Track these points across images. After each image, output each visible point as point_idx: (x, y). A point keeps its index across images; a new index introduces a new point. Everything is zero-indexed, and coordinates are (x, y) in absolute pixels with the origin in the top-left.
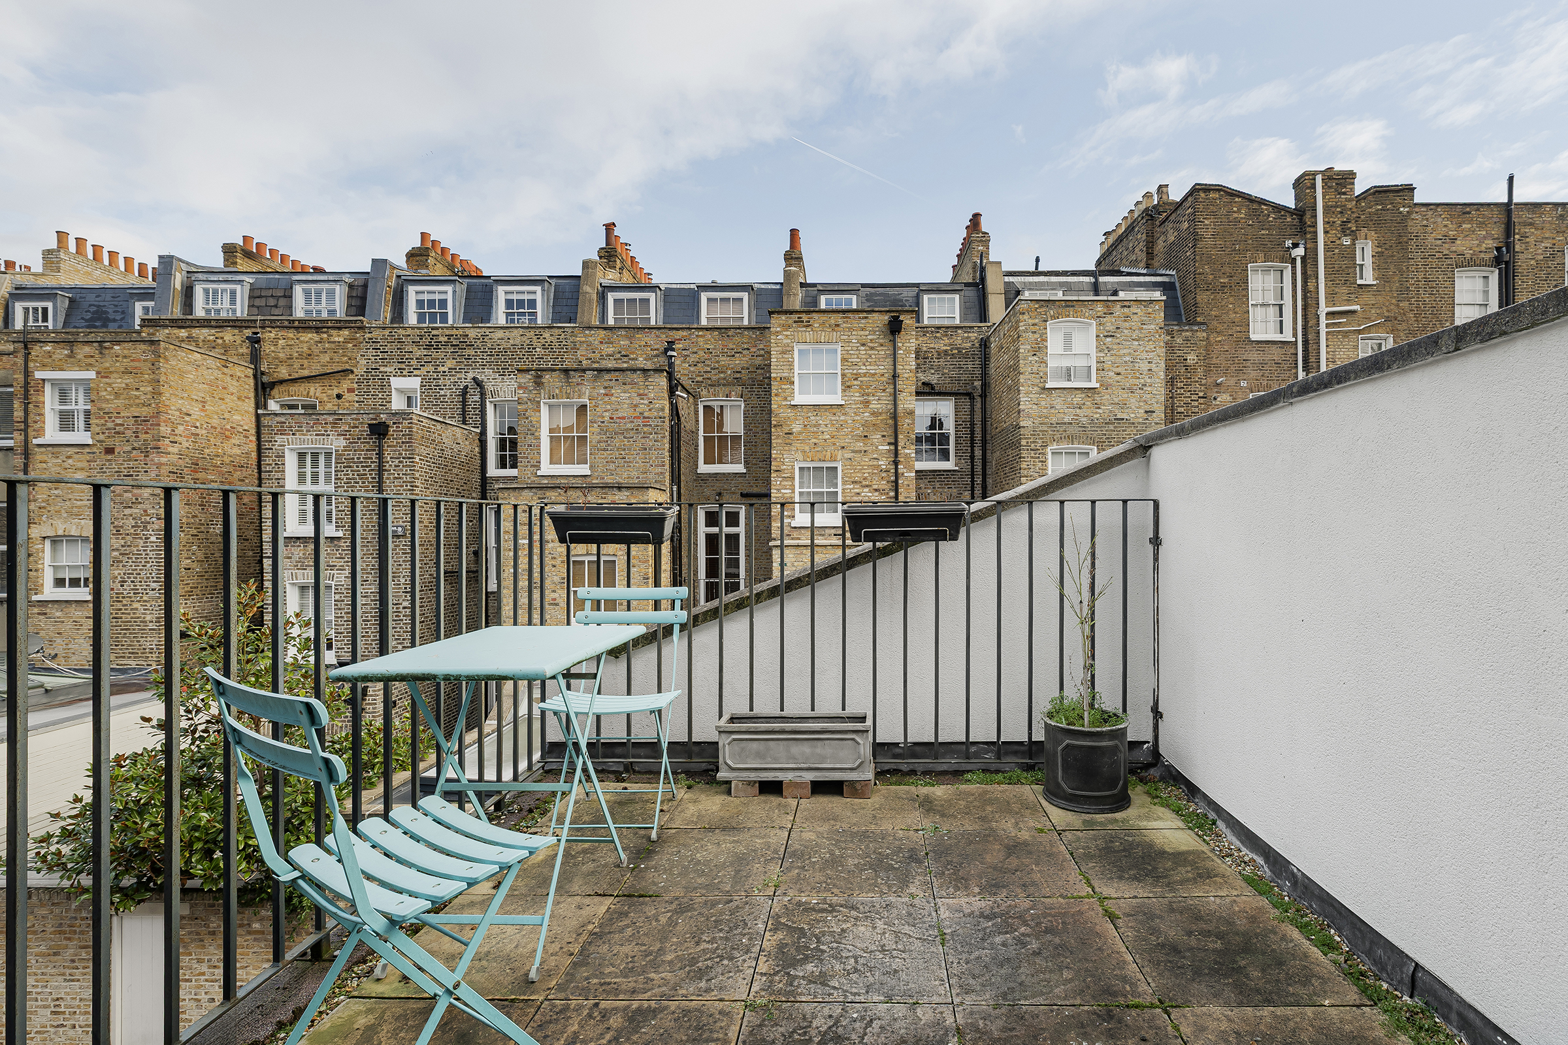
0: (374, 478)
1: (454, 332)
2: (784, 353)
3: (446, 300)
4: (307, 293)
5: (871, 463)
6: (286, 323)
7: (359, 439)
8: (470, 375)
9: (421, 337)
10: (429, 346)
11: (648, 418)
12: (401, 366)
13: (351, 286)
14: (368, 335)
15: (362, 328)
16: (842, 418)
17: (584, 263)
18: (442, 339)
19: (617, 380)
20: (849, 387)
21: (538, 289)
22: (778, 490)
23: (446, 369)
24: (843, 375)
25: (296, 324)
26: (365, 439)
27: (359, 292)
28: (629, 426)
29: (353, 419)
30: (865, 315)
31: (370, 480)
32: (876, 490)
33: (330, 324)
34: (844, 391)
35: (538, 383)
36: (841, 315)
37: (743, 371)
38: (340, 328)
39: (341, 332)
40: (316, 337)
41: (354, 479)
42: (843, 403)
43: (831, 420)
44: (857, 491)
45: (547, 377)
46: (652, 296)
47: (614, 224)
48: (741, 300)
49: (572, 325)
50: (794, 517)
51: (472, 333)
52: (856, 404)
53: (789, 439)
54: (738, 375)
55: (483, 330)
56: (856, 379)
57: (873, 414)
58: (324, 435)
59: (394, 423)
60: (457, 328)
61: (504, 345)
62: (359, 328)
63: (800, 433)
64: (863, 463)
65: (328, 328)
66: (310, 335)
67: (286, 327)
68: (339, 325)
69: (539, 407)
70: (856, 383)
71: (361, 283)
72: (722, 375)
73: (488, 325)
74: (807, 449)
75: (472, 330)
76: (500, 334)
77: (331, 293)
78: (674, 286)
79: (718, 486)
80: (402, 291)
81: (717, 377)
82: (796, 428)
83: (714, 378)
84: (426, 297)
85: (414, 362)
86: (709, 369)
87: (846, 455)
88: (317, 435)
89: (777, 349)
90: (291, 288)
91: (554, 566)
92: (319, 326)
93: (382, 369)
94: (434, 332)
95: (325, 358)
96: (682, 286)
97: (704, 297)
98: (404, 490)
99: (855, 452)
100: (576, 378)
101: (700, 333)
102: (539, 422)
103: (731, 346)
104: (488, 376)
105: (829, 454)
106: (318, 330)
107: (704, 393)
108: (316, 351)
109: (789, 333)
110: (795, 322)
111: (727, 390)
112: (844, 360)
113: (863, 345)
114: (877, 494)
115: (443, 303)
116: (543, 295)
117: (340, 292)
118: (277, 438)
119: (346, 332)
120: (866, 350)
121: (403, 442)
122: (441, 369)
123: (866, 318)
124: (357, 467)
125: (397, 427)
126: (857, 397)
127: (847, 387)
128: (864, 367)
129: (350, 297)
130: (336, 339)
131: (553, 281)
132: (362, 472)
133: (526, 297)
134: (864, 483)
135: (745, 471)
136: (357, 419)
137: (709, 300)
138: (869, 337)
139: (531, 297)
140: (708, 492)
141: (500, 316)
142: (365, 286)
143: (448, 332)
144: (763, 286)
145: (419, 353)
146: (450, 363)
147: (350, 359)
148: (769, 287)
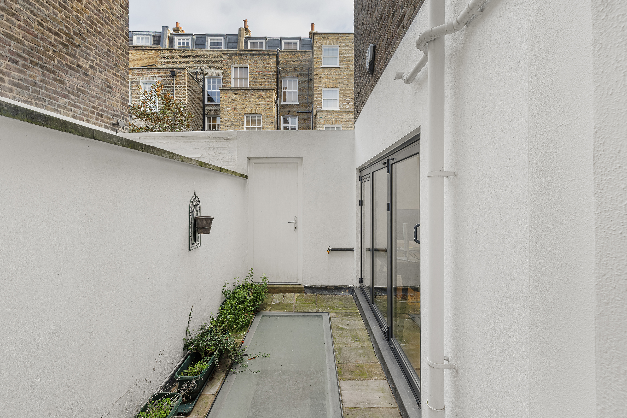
0: (172, 92)
1: (193, 52)
2: (319, 48)
3: (189, 42)
4: (138, 39)
5: (350, 89)
6: (132, 48)
7: (166, 78)
8: (199, 67)
9: (181, 53)
10: (184, 57)
11: (270, 71)
12: (173, 64)
13: (154, 37)
14: (162, 53)
15: (160, 50)
16: (340, 72)
17: (239, 29)
18: (188, 54)
19: (259, 58)
20: (342, 61)
21: (222, 38)
22: (316, 98)
23: (190, 65)
24: (340, 57)
25: (136, 48)
26: (168, 78)
27: (157, 39)
28: (263, 74)
29: (164, 71)
30: (348, 35)
31: (170, 92)
32: (351, 98)
33: (148, 48)
34: (340, 62)
35: (231, 59)
36: (339, 35)
37: (298, 67)
38: (151, 50)
39: (152, 51)
40: (143, 53)
41: (164, 92)
42: (340, 66)
43: (335, 73)
44: (345, 98)
45: (234, 57)
46: (264, 42)
47: (247, 20)
48: (296, 43)
49: (236, 49)
50: (322, 107)
51: (199, 52)
52: (344, 67)
53: (320, 79)
54: (296, 68)
55: (204, 51)
56: (345, 58)
57: (350, 71)
58: (154, 76)
59: (179, 72)
60: (194, 50)
61: (211, 56)
62: (159, 50)
63: (325, 77)
64: (347, 88)
65: (147, 49)
66: (140, 52)
67: (132, 49)
68: (151, 49)
69: (231, 67)
70: (344, 60)
71: (158, 36)
72: (290, 68)
73: (205, 49)
74: (327, 83)
75: (200, 51)
76: (210, 52)
77: (147, 39)
78: (271, 39)
79: (288, 109)
80: (173, 39)
81: (289, 69)
82: (323, 76)
83: (287, 69)
84: (181, 41)
85: (178, 62)
86: (286, 66)
87: (341, 86)
88: (151, 76)
89: (316, 47)
90: (133, 37)
91: (240, 117)
92: (144, 49)
93: (167, 65)
94: (186, 52)
95: (146, 61)
96: (274, 39)
97: (283, 42)
98: (183, 96)
99: (343, 84)
100: (244, 57)
101: (283, 53)
102: (231, 73)
103: (294, 58)
104: (205, 67)
105: (335, 85)
106: (143, 50)
107: (284, 75)
108: (143, 58)
109: (320, 42)
110: (323, 37)
111: (292, 73)
112: (340, 51)
113: (347, 46)
114: (352, 100)
115: (188, 43)
116: (224, 40)
117: (150, 38)
118: (137, 77)
119: (154, 51)
120: (348, 48)
121: (182, 79)
122: (188, 65)
123: (348, 36)
124: (166, 88)
125: (180, 74)
126: (345, 65)
127: (341, 61)
128: (347, 54)
129: (154, 40)
130: (150, 54)
131: (227, 36)
132: (167, 90)
133: (218, 41)
134: (347, 96)
135: (298, 103)
136: (166, 71)
137: (284, 43)
138: (350, 43)
139: (220, 41)
140: (285, 111)
141: (208, 47)
142: (159, 37)
143: (191, 52)
144: (304, 39)
145: (180, 59)
146: (192, 63)
147: (155, 61)
148: (306, 39)
